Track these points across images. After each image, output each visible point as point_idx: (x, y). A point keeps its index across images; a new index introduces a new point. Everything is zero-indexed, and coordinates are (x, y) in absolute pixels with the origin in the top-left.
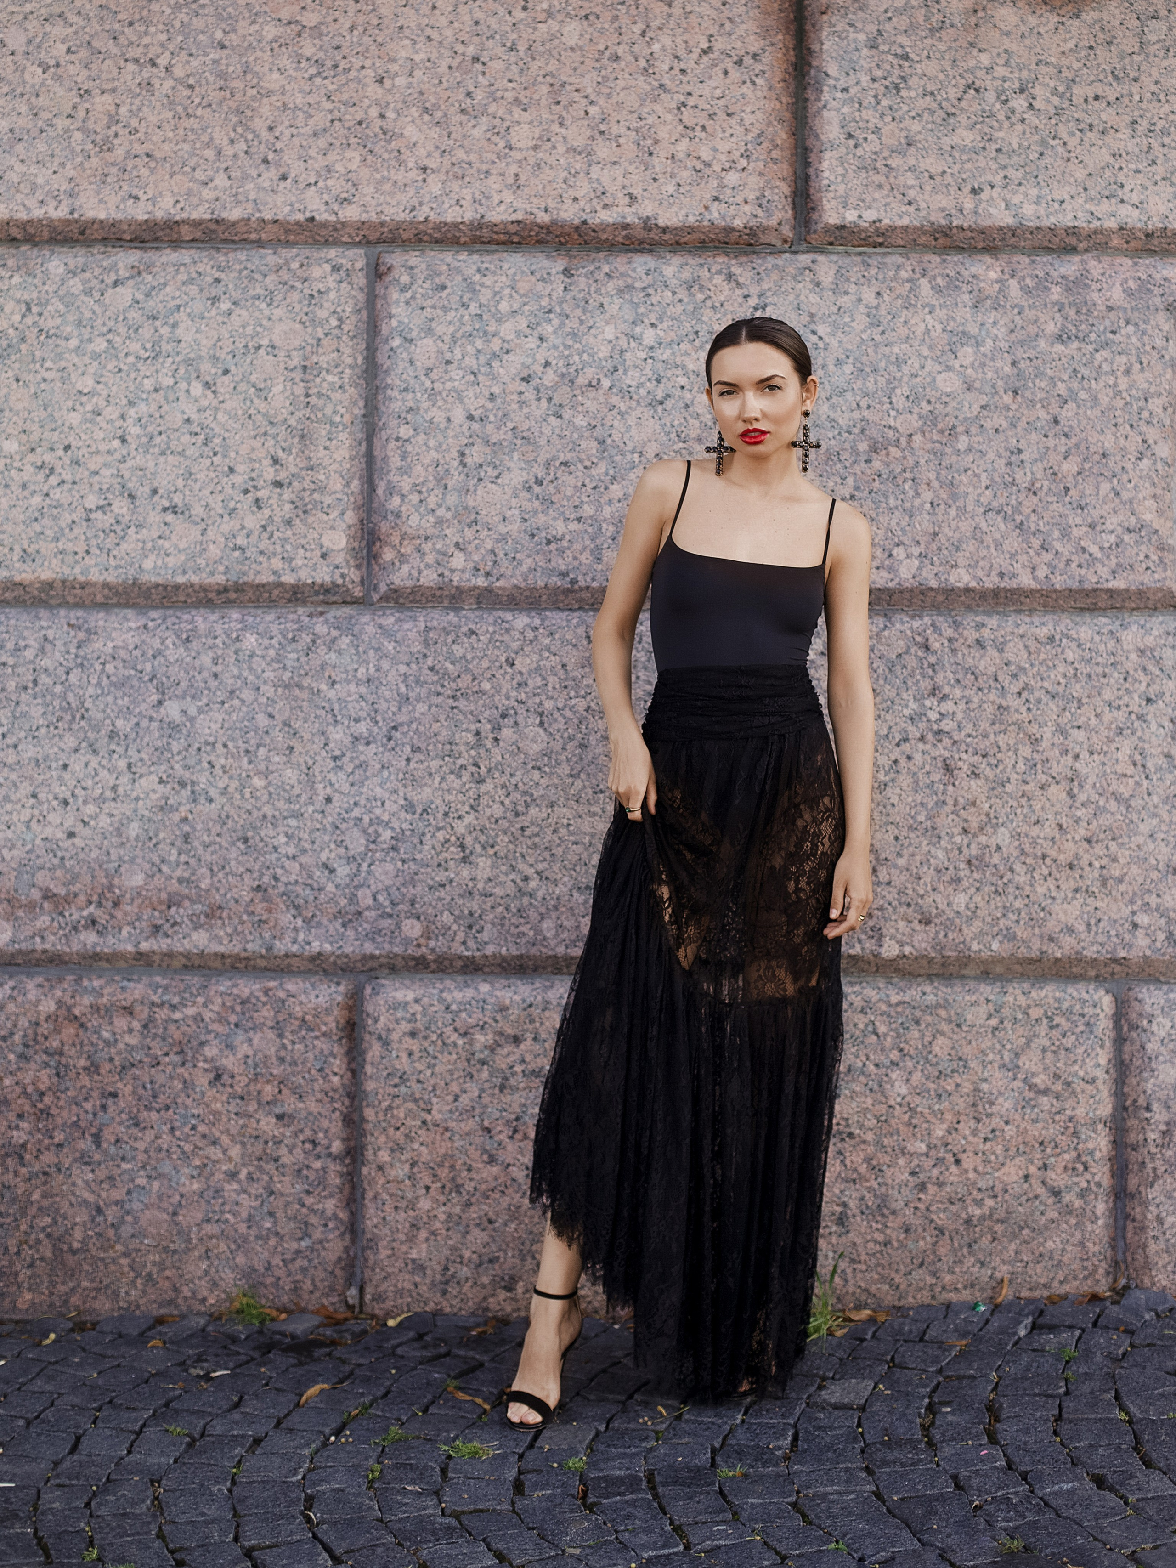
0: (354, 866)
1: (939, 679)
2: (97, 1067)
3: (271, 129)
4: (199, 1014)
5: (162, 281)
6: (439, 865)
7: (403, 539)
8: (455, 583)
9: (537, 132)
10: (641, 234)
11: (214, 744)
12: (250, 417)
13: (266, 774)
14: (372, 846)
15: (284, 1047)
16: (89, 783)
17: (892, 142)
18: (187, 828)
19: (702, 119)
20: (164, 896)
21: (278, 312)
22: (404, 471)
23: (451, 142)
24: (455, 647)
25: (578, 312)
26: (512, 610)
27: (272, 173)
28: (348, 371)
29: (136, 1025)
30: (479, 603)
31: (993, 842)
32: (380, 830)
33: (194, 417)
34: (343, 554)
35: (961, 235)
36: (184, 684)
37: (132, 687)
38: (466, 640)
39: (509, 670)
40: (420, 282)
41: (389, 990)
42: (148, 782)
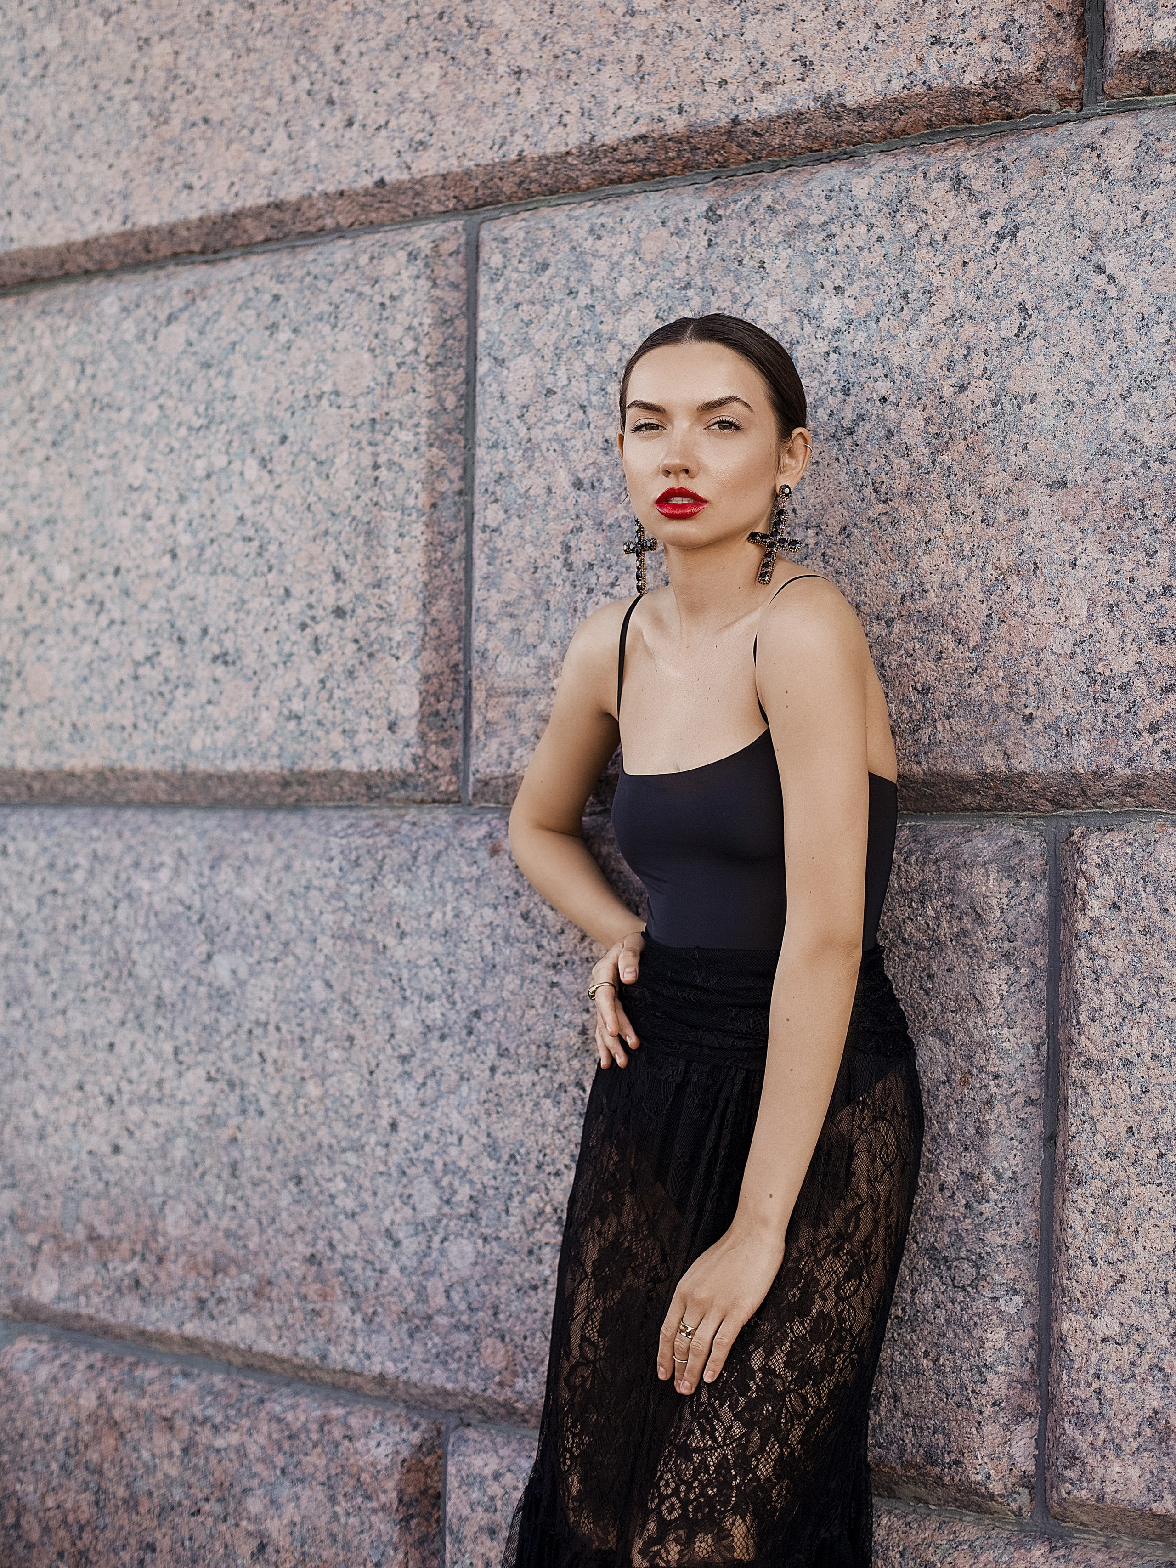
0: (422, 1238)
2: (137, 1504)
3: (338, 49)
4: (243, 1445)
5: (216, 308)
11: (266, 1024)
12: (309, 508)
13: (322, 1077)
14: (446, 1209)
15: (335, 1517)
16: (134, 1074)
18: (236, 1154)
20: (209, 1255)
21: (345, 337)
23: (555, 20)
25: (729, 282)
27: (338, 117)
28: (425, 422)
29: (176, 1447)
32: (456, 1183)
33: (248, 513)
34: (414, 723)
36: (234, 928)
37: (180, 931)
40: (515, 261)
42: (195, 1078)
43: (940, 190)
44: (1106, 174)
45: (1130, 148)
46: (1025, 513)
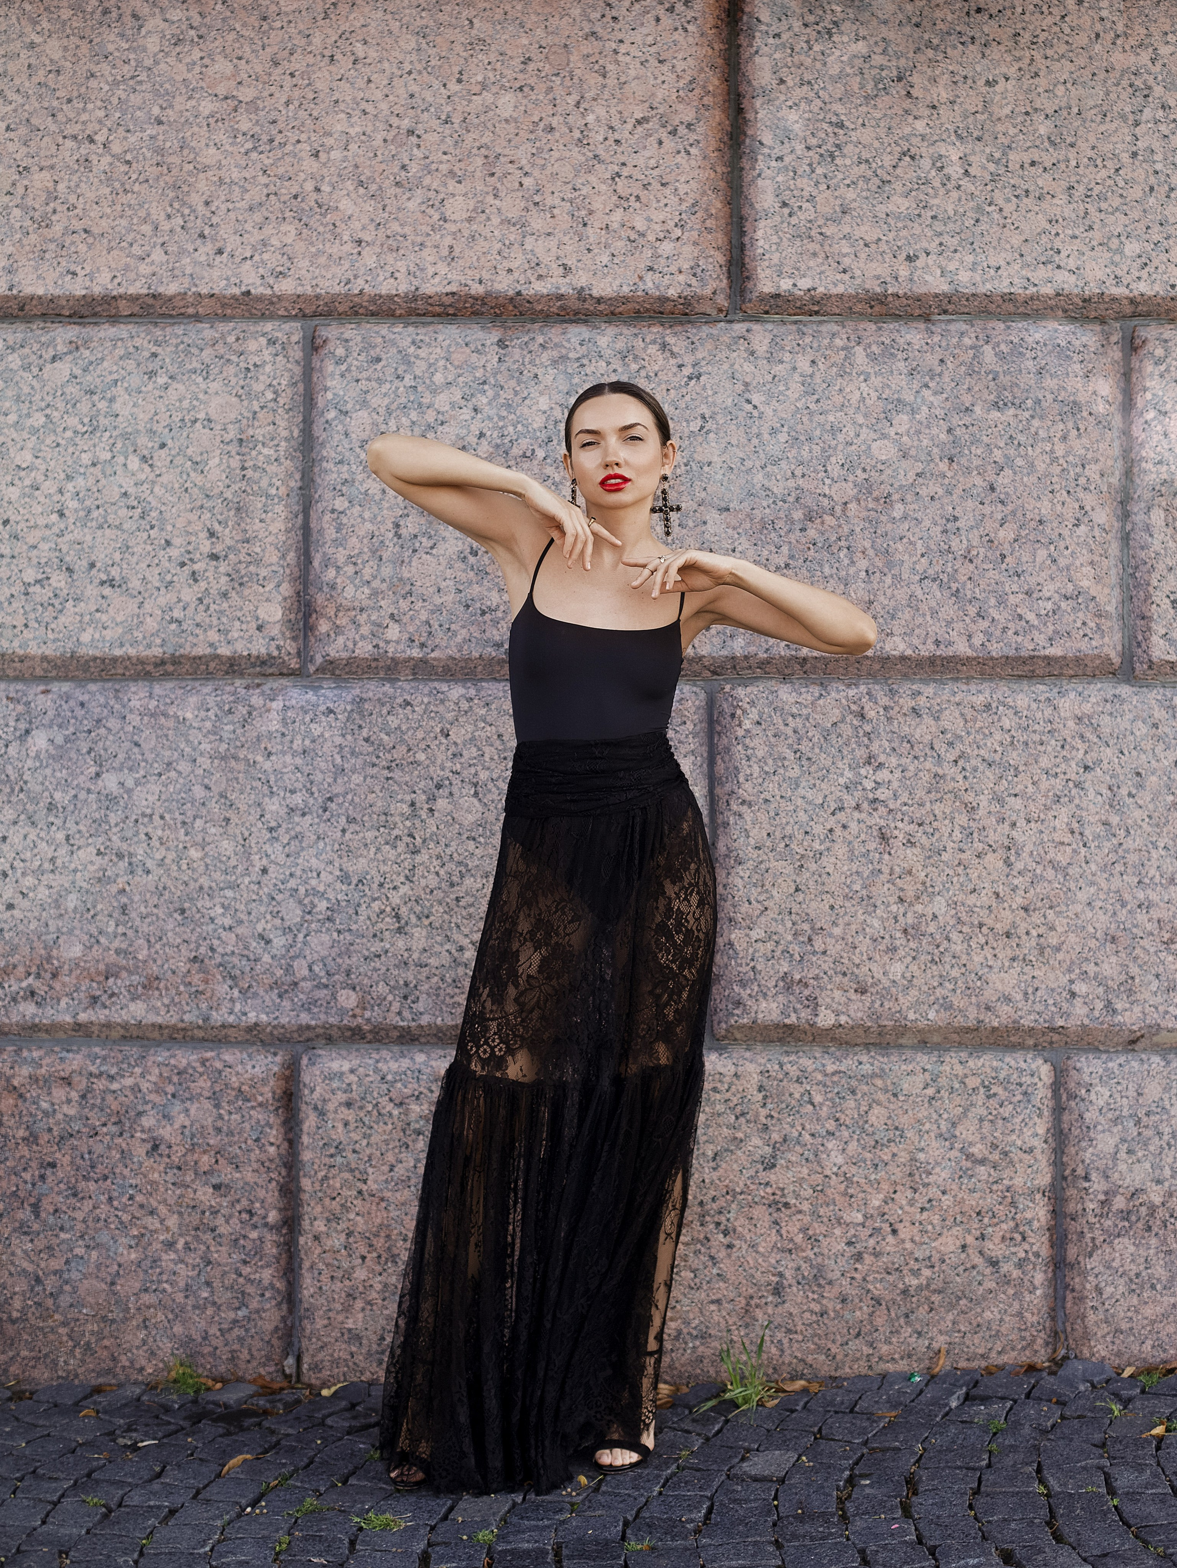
0: (290, 937)
1: (875, 747)
2: (36, 1138)
3: (207, 203)
4: (137, 1085)
5: (100, 356)
6: (375, 936)
7: (338, 610)
8: (390, 655)
9: (472, 204)
10: (576, 305)
11: (151, 816)
12: (186, 490)
13: (203, 845)
14: (308, 917)
15: (221, 1117)
16: (28, 855)
17: (827, 210)
18: (124, 900)
19: (637, 190)
20: (102, 967)
21: (214, 386)
22: (338, 543)
23: (386, 215)
24: (390, 718)
25: (513, 383)
26: (448, 681)
27: (209, 248)
28: (283, 444)
29: (74, 1095)
30: (414, 674)
31: (929, 912)
32: (316, 901)
33: (132, 490)
34: (278, 626)
35: (897, 303)
36: (121, 756)
37: (70, 759)
38: (400, 711)
39: (444, 741)
40: (355, 354)
41: (325, 1060)
42: (86, 854)
43: (653, 349)
44: (752, 353)
45: (767, 341)
46: (705, 523)
